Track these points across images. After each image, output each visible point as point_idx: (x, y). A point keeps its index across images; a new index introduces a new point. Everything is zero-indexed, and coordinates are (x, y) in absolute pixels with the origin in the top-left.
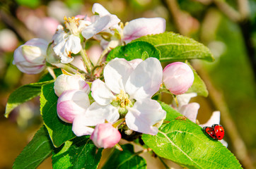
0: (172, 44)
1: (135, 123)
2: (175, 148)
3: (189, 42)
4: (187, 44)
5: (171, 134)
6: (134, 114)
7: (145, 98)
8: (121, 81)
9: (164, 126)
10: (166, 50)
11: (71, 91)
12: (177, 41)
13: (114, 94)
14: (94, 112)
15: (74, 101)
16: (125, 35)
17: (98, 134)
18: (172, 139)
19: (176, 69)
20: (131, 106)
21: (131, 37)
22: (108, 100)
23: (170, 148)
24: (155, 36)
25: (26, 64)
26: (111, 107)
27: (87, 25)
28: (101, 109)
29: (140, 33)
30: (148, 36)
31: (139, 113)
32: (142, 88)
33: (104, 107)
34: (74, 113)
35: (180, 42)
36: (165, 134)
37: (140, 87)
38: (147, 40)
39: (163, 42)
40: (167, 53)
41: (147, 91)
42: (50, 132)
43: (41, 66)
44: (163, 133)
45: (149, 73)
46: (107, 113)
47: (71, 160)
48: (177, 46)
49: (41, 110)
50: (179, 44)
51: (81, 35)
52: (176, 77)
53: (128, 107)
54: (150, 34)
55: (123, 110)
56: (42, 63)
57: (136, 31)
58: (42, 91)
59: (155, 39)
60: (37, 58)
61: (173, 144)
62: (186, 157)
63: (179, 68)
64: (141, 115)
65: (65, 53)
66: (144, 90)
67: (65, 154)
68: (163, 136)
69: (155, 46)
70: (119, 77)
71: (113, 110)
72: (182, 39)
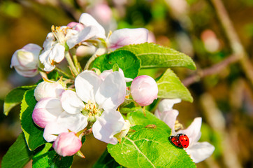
0: (153, 53)
1: (100, 132)
2: (141, 156)
3: (169, 52)
4: (168, 54)
5: (138, 142)
6: (101, 123)
7: (112, 108)
8: (92, 91)
9: (132, 134)
10: (149, 58)
11: (46, 99)
12: (158, 51)
13: (85, 103)
14: (65, 119)
15: (47, 109)
16: (111, 43)
17: (58, 143)
18: (138, 146)
19: (140, 82)
20: (100, 115)
21: (116, 45)
22: (78, 109)
23: (135, 156)
24: (137, 46)
25: (21, 68)
26: (81, 116)
27: (74, 35)
28: (72, 117)
29: (123, 43)
30: (131, 45)
31: (105, 122)
32: (110, 98)
33: (74, 115)
34: (46, 120)
35: (161, 52)
36: (133, 142)
37: (108, 97)
38: (129, 49)
39: (145, 51)
40: (150, 61)
41: (115, 101)
42: (27, 135)
43: (35, 70)
44: (131, 141)
45: (118, 85)
46: (77, 121)
47: (49, 161)
48: (159, 56)
49: (21, 115)
50: (160, 54)
51: (66, 44)
52: (140, 90)
53: (97, 116)
54: (132, 44)
55: (92, 118)
56: (35, 68)
57: (120, 41)
58: (24, 96)
59: (137, 48)
60: (30, 63)
61: (139, 151)
62: (149, 164)
63: (143, 82)
64: (106, 125)
65: (48, 61)
66: (112, 100)
67: (44, 155)
68: (131, 144)
69: (136, 55)
70: (91, 87)
71: (82, 119)
72: (162, 49)
